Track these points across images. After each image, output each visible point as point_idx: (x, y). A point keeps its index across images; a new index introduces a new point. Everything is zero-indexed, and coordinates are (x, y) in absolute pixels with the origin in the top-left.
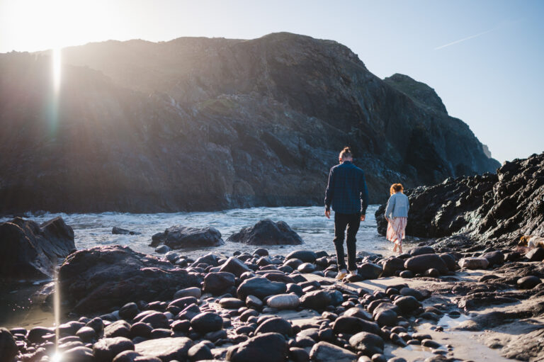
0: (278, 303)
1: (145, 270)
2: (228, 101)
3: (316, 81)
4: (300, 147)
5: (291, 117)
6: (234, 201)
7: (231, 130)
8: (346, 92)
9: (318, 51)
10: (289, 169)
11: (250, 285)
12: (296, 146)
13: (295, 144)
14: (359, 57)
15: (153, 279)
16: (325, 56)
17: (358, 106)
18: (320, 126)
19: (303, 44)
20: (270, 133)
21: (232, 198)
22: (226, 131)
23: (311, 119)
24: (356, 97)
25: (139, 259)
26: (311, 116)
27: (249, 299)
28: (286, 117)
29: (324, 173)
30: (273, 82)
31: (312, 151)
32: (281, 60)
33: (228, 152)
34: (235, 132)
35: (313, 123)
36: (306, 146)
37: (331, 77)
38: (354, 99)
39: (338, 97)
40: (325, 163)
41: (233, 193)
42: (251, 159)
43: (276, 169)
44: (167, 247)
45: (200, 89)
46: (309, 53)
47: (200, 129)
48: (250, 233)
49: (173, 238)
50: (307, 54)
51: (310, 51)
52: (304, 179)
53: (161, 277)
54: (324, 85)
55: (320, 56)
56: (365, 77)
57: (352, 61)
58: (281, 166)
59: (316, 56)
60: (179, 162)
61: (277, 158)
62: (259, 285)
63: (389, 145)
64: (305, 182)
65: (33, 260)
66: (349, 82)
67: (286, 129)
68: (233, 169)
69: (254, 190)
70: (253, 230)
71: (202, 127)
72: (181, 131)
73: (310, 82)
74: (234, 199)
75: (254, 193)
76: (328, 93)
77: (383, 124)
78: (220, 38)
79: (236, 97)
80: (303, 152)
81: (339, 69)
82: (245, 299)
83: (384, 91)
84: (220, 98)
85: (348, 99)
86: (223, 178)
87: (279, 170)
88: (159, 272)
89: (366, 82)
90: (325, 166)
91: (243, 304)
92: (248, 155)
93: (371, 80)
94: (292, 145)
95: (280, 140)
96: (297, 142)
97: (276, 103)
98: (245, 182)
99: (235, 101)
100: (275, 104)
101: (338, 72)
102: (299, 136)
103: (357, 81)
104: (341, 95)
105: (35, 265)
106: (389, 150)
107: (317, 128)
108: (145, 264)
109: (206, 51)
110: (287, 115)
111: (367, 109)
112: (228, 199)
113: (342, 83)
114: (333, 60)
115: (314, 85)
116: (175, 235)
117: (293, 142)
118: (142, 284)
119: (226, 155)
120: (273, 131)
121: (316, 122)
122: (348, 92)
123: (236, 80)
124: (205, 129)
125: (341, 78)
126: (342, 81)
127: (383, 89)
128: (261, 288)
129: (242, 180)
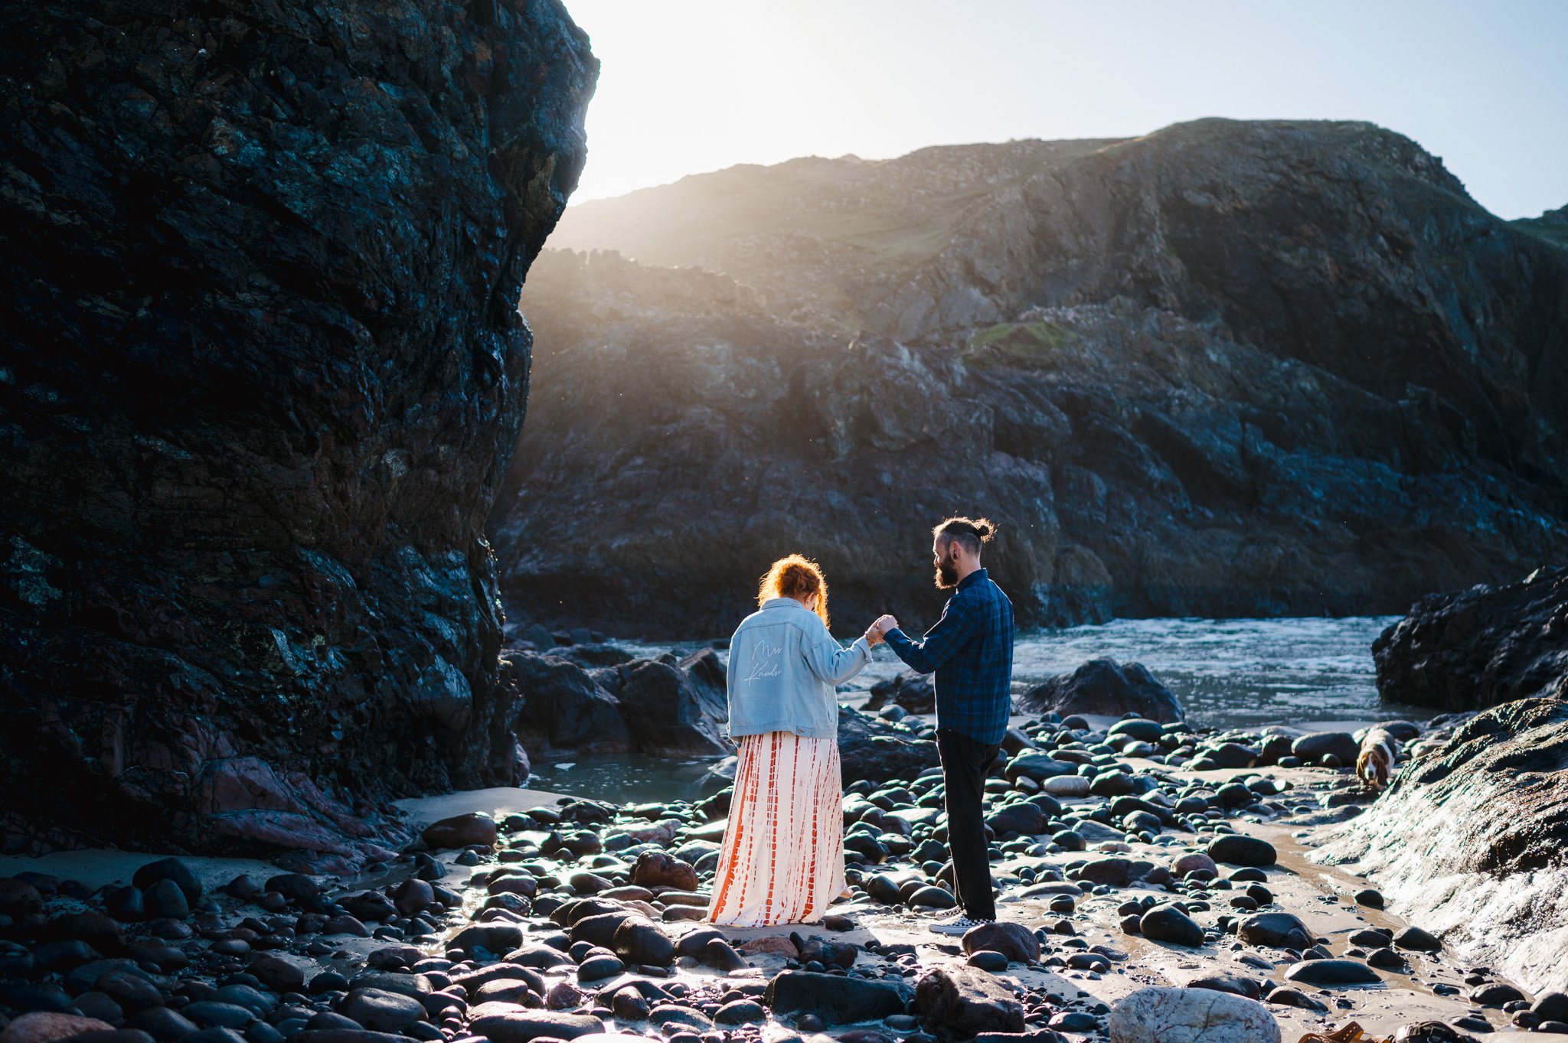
0: (1057, 787)
1: (877, 741)
2: (1049, 326)
3: (1303, 250)
4: (1243, 450)
5: (1226, 362)
6: (1057, 600)
7: (1050, 414)
8: (1395, 279)
9: (1310, 165)
10: (1209, 514)
11: (1024, 763)
12: (1231, 449)
13: (1231, 443)
14: (1445, 163)
15: (888, 753)
16: (1329, 179)
17: (1435, 316)
18: (1309, 385)
19: (1264, 148)
20: (1161, 415)
21: (1051, 594)
22: (1041, 419)
23: (1286, 365)
24: (1426, 291)
25: (865, 724)
26: (1282, 358)
27: (1019, 780)
28: (1210, 364)
29: (1307, 524)
30: (1177, 264)
31: (1280, 461)
32: (1201, 199)
33: (1041, 475)
34: (1064, 418)
35: (1290, 375)
36: (1262, 448)
37: (1349, 237)
38: (1422, 298)
39: (1372, 292)
40: (1317, 494)
41: (1055, 580)
42: (1104, 491)
43: (1173, 513)
44: (902, 710)
45: (975, 293)
46: (1282, 173)
47: (972, 421)
48: (1066, 686)
49: (912, 691)
50: (1275, 177)
51: (1285, 168)
52: (1251, 541)
53: (899, 751)
54: (1327, 262)
55: (1316, 180)
56: (1463, 223)
57: (1423, 179)
58: (1187, 504)
59: (1303, 178)
60: (920, 507)
61: (1179, 483)
62: (1038, 764)
63: (1542, 424)
64: (1250, 549)
65: (696, 721)
66: (1407, 248)
67: (1207, 402)
68: (1054, 519)
69: (1110, 572)
70: (1073, 680)
71: (976, 415)
72: (925, 429)
73: (1286, 256)
74: (1058, 595)
75: (1110, 578)
76: (1341, 282)
77: (1522, 362)
78: (1028, 142)
79: (1071, 315)
80: (1253, 465)
81: (1374, 212)
82: (1014, 781)
83: (1525, 264)
84: (1027, 320)
85: (1404, 299)
86: (1029, 544)
87: (1181, 516)
88: (896, 744)
89: (1469, 240)
90: (1315, 502)
91: (1013, 788)
92: (1097, 480)
93: (1485, 233)
94: (1221, 446)
95: (1187, 433)
96: (1237, 438)
97: (1181, 325)
98: (1088, 553)
99: (1069, 325)
100: (1179, 328)
101: (1371, 219)
102: (1244, 417)
103: (1437, 239)
104: (1380, 288)
105: (699, 728)
106: (1541, 439)
107: (1303, 391)
108: (875, 732)
109: (991, 181)
110: (1213, 357)
111: (1470, 320)
112: (1041, 597)
113: (1383, 254)
114: (1356, 186)
115: (1297, 263)
116: (916, 687)
117: (1223, 438)
118: (873, 759)
119: (1037, 485)
120: (1167, 409)
121: (1300, 373)
122: (1404, 278)
123: (1075, 261)
124: (984, 420)
125: (1381, 239)
126: (1386, 247)
127: (1522, 257)
128: (1039, 768)
129: (1078, 547)
